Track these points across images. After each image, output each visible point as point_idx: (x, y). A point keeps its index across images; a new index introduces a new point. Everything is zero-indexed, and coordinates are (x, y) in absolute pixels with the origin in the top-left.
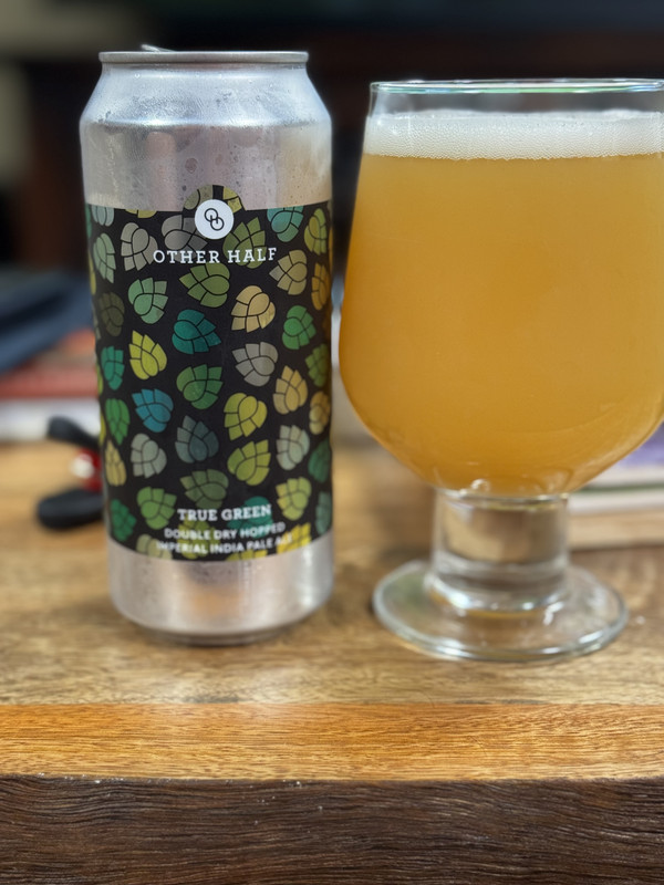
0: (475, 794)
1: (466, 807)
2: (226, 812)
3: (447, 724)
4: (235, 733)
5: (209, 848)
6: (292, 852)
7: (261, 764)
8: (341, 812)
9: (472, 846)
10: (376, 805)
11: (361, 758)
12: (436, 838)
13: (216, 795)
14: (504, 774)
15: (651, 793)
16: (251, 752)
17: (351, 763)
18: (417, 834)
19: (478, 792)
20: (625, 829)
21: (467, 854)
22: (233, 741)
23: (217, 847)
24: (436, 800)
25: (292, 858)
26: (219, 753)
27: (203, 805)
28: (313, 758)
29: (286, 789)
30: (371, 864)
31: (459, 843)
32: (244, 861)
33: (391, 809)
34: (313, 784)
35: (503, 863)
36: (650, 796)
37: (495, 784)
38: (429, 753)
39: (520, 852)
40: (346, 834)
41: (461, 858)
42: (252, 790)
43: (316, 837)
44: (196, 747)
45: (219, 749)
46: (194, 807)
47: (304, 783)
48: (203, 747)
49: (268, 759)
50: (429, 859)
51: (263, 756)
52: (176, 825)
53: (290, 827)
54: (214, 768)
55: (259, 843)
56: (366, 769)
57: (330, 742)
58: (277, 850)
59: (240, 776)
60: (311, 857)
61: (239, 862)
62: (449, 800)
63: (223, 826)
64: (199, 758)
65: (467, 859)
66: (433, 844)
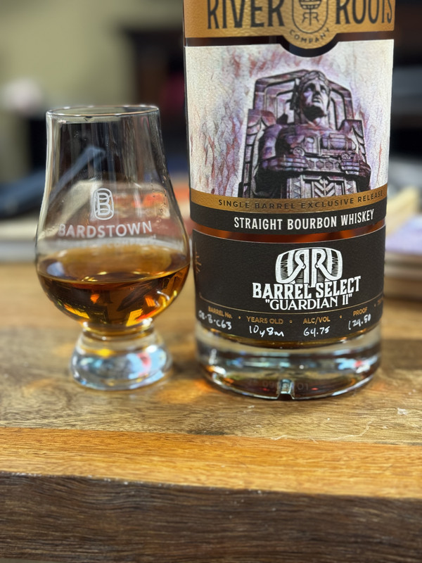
0: (383, 507)
1: (377, 516)
2: (210, 509)
3: (367, 457)
4: (220, 456)
5: (199, 532)
6: (254, 539)
7: (235, 477)
8: (289, 514)
9: (381, 543)
10: (313, 510)
11: (304, 477)
12: (356, 536)
13: (204, 497)
14: (405, 494)
16: (229, 469)
17: (296, 480)
18: (342, 532)
19: (386, 505)
21: (377, 548)
22: (218, 461)
23: (204, 532)
24: (356, 510)
25: (255, 543)
26: (208, 468)
27: (195, 503)
28: (271, 476)
29: (251, 496)
30: (309, 550)
31: (371, 540)
32: (221, 543)
33: (323, 514)
34: (270, 493)
35: (403, 556)
37: (398, 500)
38: (352, 476)
39: (415, 549)
40: (292, 529)
41: (373, 551)
42: (228, 495)
43: (271, 530)
44: (193, 463)
45: (208, 465)
46: (189, 504)
47: (264, 492)
48: (197, 464)
49: (240, 474)
50: (349, 549)
51: (237, 472)
52: (177, 516)
53: (254, 522)
54: (203, 478)
55: (232, 531)
56: (307, 485)
57: (284, 465)
58: (245, 536)
59: (220, 485)
60: (268, 543)
61: (218, 543)
62: (366, 510)
63: (208, 519)
64: (194, 471)
65: (377, 551)
66: (353, 540)
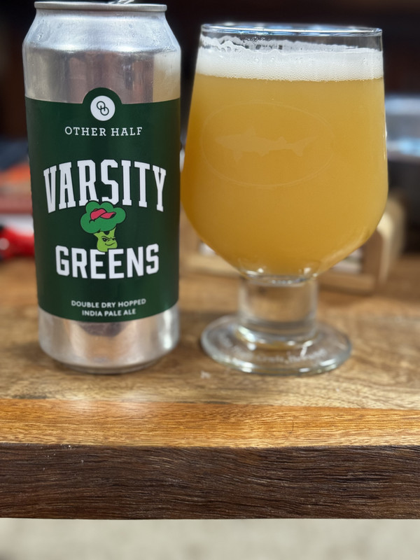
0: (174, 455)
1: (169, 462)
2: (26, 462)
4: (39, 417)
5: (16, 483)
6: (65, 486)
7: (50, 435)
8: (94, 464)
9: (172, 485)
10: (116, 460)
11: (111, 433)
12: (151, 480)
13: (21, 452)
14: (193, 444)
15: (278, 456)
16: (46, 428)
17: (103, 436)
18: (140, 477)
19: (177, 453)
20: (262, 477)
21: (169, 490)
22: (37, 421)
23: (20, 483)
24: (152, 458)
25: (65, 490)
26: (26, 428)
27: (13, 458)
28: (82, 432)
29: (63, 450)
30: (112, 495)
31: (164, 483)
32: (36, 491)
33: (125, 462)
34: (79, 447)
35: (190, 496)
36: (278, 458)
37: (187, 449)
38: (152, 431)
39: (201, 490)
40: (97, 477)
41: (165, 492)
42: (42, 450)
43: (80, 478)
44: (14, 424)
45: (27, 425)
46: (7, 459)
47: (73, 447)
48: (17, 425)
49: (55, 432)
50: (146, 492)
51: (52, 430)
53: (64, 472)
54: (21, 436)
55: (45, 481)
56: (112, 439)
57: (95, 423)
58: (56, 485)
59: (35, 442)
60: (76, 490)
61: (32, 492)
62: (160, 458)
63: (24, 471)
64: (14, 431)
65: (169, 493)
66: (149, 483)
